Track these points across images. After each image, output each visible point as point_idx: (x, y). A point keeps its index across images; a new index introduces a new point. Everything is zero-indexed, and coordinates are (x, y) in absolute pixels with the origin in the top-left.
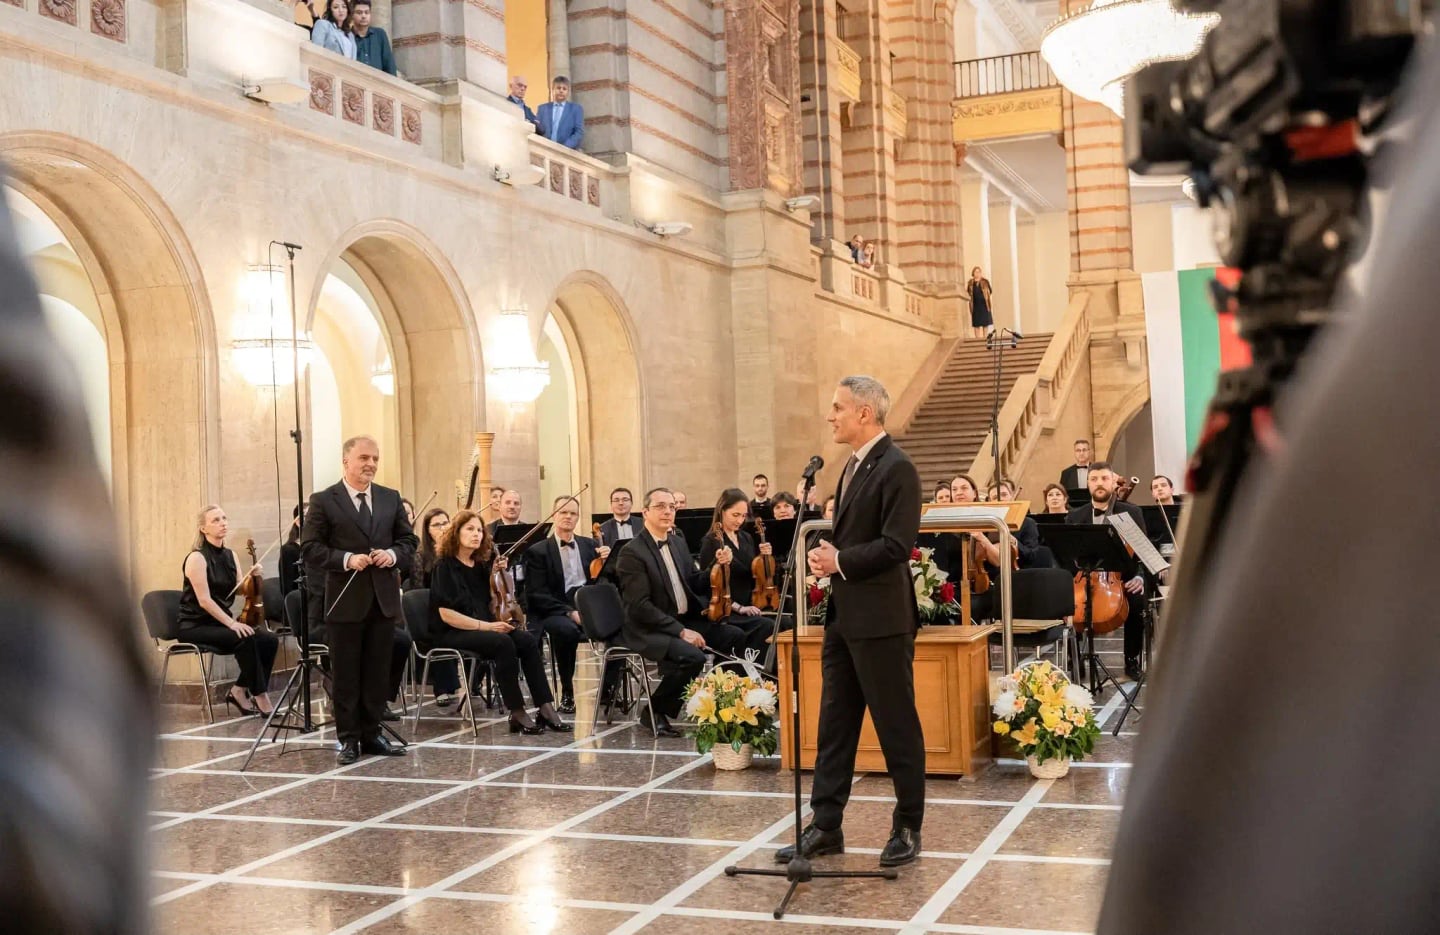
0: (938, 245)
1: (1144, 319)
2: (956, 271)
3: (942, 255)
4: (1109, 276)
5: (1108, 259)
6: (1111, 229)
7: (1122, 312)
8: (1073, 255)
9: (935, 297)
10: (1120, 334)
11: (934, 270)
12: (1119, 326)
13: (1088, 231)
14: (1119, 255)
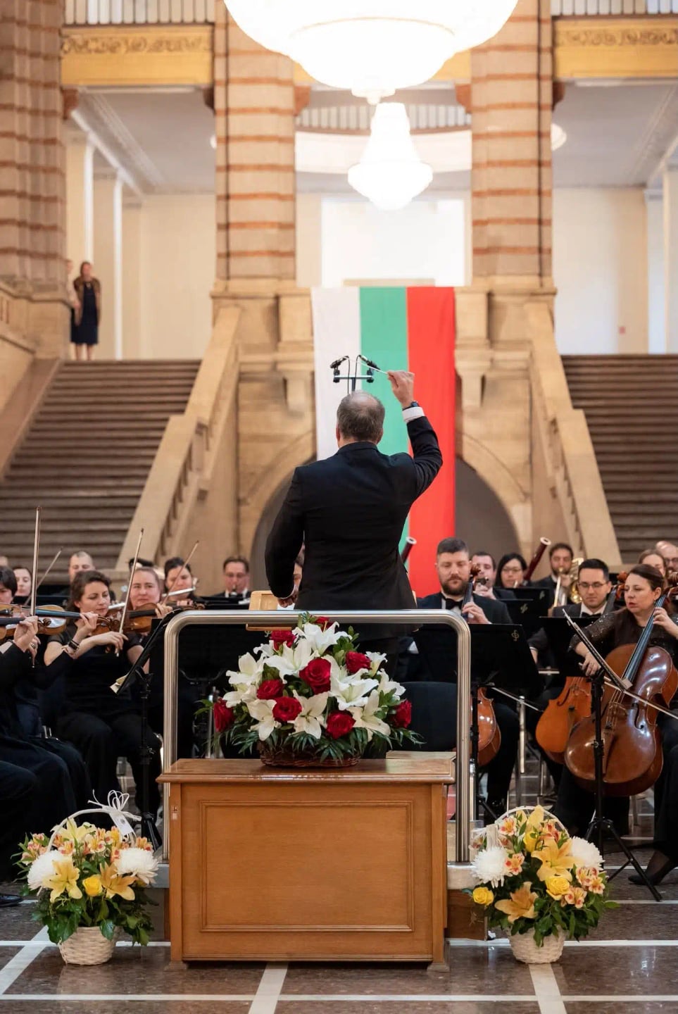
0: (36, 227)
1: (312, 349)
2: (56, 266)
3: (40, 242)
4: (267, 288)
5: (265, 265)
6: (272, 225)
7: (285, 336)
8: (219, 256)
9: (30, 299)
10: (280, 367)
11: (28, 262)
12: (279, 356)
13: (242, 225)
14: (277, 260)
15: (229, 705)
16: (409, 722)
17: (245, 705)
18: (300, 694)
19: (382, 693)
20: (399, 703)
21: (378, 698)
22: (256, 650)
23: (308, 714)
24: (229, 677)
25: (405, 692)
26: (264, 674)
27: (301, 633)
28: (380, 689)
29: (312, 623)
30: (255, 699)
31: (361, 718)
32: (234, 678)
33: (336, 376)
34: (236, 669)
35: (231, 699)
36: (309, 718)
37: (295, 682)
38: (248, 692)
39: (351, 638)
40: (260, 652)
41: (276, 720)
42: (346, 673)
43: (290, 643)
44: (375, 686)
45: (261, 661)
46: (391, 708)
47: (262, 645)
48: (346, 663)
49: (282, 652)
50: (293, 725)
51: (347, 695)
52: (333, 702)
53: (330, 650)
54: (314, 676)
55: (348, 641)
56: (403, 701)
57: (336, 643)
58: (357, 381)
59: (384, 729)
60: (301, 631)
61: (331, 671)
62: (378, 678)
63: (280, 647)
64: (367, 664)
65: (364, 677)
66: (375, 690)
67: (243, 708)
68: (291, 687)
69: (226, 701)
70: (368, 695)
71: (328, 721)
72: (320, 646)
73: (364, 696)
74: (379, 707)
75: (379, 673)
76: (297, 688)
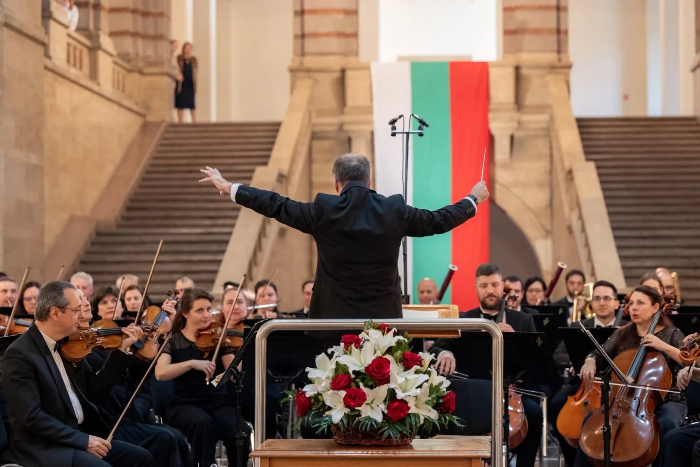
0: (146, 14)
1: (371, 112)
2: (163, 47)
3: (150, 26)
4: (335, 62)
5: (334, 44)
6: (339, 11)
7: (350, 102)
8: (296, 37)
9: (141, 72)
10: (346, 127)
11: (140, 42)
12: (345, 118)
13: (314, 12)
14: (342, 40)
15: (308, 395)
16: (454, 409)
17: (321, 395)
18: (365, 386)
19: (431, 385)
20: (446, 393)
21: (429, 389)
22: (330, 351)
23: (372, 402)
24: (308, 372)
25: (451, 384)
26: (336, 370)
27: (366, 337)
28: (430, 382)
29: (375, 329)
30: (329, 390)
31: (415, 405)
32: (312, 373)
33: (394, 131)
34: (314, 366)
35: (309, 391)
36: (373, 405)
37: (361, 377)
38: (323, 384)
39: (406, 341)
40: (333, 353)
41: (346, 407)
42: (402, 369)
43: (357, 345)
44: (427, 379)
45: (334, 360)
46: (439, 398)
47: (334, 346)
48: (402, 361)
49: (351, 352)
50: (360, 410)
51: (404, 388)
52: (392, 393)
53: (390, 350)
54: (377, 371)
55: (404, 343)
56: (449, 392)
57: (395, 345)
58: (411, 135)
59: (434, 415)
60: (366, 335)
61: (391, 368)
62: (428, 373)
63: (349, 348)
64: (419, 362)
65: (417, 372)
66: (426, 383)
67: (320, 397)
68: (358, 380)
69: (306, 392)
70: (420, 386)
71: (388, 408)
72: (381, 348)
73: (417, 388)
74: (429, 397)
75: (429, 369)
76: (363, 380)
